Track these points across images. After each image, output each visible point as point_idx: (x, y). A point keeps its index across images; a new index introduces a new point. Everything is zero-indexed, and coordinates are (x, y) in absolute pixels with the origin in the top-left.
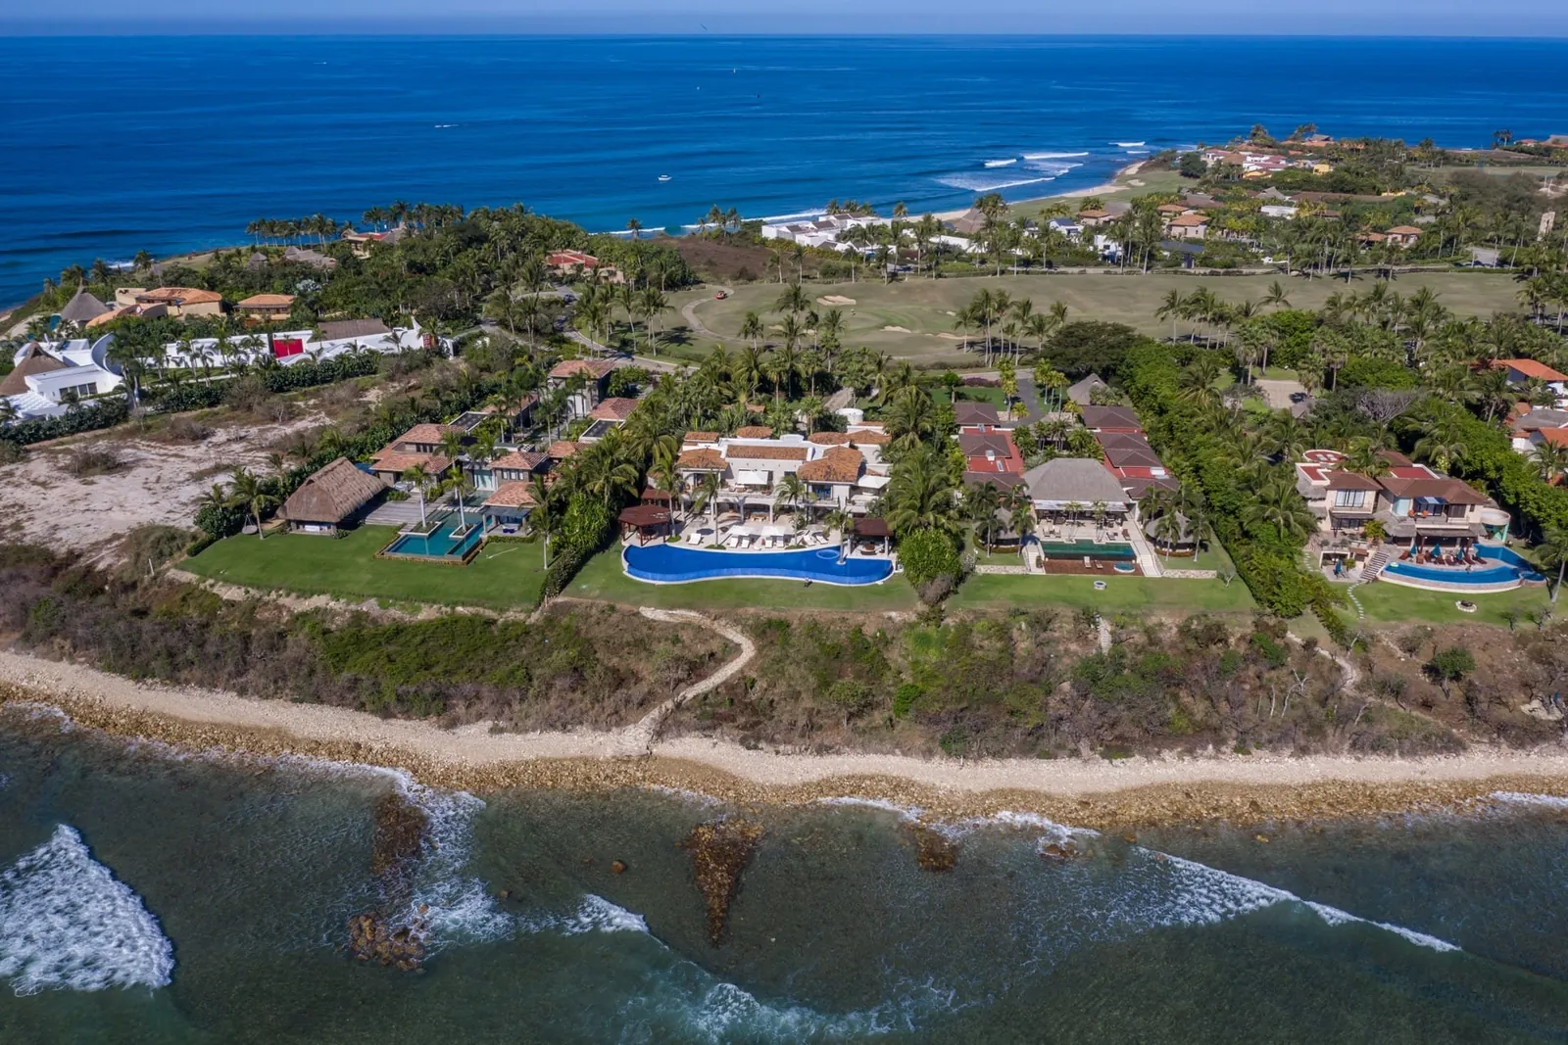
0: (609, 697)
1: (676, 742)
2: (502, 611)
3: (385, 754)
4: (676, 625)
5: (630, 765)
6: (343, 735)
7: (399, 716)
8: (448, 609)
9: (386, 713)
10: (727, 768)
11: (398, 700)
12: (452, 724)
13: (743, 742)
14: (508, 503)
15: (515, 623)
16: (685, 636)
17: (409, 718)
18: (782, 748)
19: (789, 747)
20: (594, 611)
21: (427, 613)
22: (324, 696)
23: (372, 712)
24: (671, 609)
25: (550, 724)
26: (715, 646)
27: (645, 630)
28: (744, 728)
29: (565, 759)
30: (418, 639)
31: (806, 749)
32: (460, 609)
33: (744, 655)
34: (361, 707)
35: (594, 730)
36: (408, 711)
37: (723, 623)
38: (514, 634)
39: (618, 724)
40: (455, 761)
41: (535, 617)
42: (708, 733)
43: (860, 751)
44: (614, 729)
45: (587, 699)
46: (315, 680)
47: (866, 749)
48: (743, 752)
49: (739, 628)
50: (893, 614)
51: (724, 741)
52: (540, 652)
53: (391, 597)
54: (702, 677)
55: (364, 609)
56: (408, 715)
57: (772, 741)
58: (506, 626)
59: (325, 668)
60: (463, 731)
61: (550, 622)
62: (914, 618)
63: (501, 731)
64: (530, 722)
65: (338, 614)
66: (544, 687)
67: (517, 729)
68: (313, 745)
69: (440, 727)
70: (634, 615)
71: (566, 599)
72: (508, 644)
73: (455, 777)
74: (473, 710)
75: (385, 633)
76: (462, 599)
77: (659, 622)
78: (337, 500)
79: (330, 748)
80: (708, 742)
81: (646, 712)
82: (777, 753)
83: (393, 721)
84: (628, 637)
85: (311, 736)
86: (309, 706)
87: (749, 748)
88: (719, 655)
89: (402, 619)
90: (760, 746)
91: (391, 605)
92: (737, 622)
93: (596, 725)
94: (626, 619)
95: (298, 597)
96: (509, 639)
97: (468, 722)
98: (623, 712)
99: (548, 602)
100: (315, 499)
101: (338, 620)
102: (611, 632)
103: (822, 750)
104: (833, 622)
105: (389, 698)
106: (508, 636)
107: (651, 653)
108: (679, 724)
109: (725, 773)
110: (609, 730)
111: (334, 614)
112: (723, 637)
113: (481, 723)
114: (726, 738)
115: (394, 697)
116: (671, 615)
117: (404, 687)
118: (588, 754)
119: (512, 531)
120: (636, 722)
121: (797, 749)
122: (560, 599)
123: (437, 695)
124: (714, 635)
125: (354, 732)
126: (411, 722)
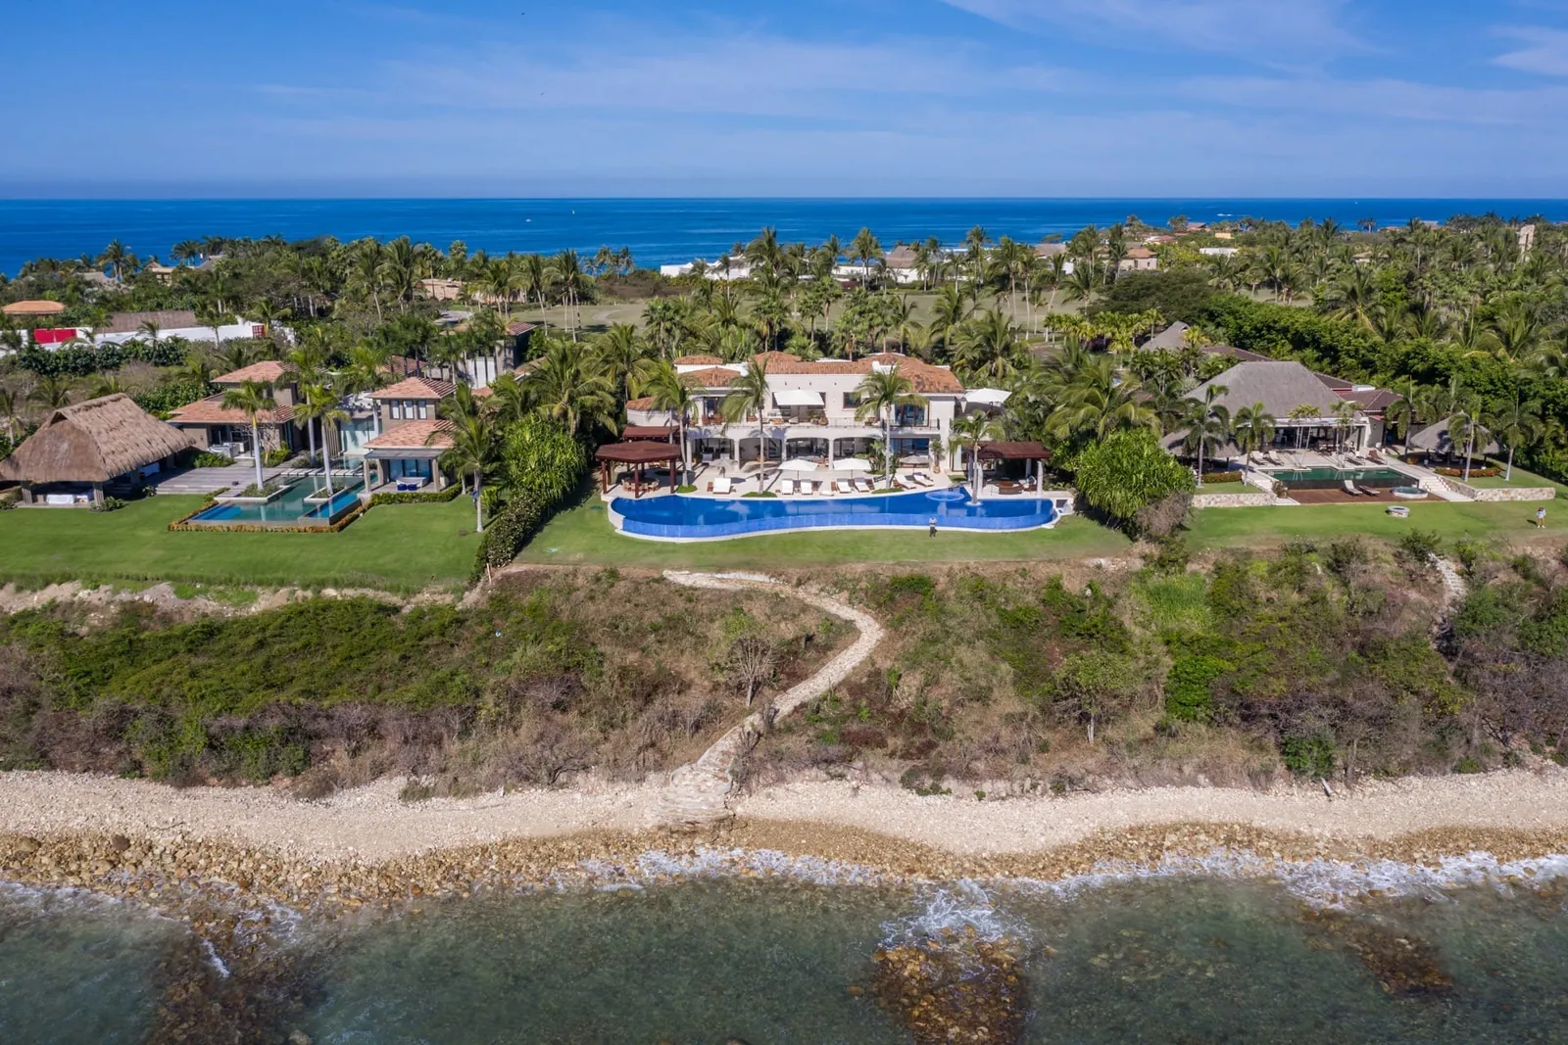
0: (635, 718)
1: (779, 791)
2: (409, 592)
3: (180, 854)
4: (735, 594)
5: (698, 841)
6: (92, 824)
7: (214, 780)
8: (309, 594)
9: (185, 777)
10: (894, 830)
11: (211, 747)
12: (324, 789)
13: (907, 782)
14: (404, 443)
15: (434, 610)
16: (758, 610)
17: (234, 784)
18: (987, 787)
19: (1002, 786)
20: (580, 581)
21: (266, 602)
22: (57, 753)
23: (157, 777)
24: (718, 572)
25: (525, 777)
26: (810, 622)
27: (681, 604)
28: (906, 756)
29: (563, 838)
30: (251, 641)
31: (1034, 787)
32: (330, 592)
33: (865, 636)
34: (135, 770)
35: (611, 780)
36: (229, 770)
37: (814, 590)
38: (436, 624)
39: (659, 767)
40: (333, 857)
41: (471, 598)
42: (840, 770)
43: (1130, 783)
44: (652, 776)
45: (594, 723)
46: (37, 721)
47: (1142, 779)
48: (912, 798)
49: (845, 594)
50: (1103, 561)
51: (870, 782)
52: (488, 652)
53: (200, 579)
54: (797, 677)
55: (147, 599)
56: (230, 777)
57: (967, 775)
58: (419, 615)
59: (61, 696)
60: (344, 800)
61: (500, 604)
62: (1138, 564)
63: (425, 794)
64: (485, 772)
65: (96, 608)
66: (505, 706)
67: (457, 790)
68: (24, 847)
69: (297, 796)
70: (657, 581)
71: (523, 568)
72: (425, 642)
73: (333, 890)
74: (366, 759)
75: (185, 634)
76: (333, 574)
77: (705, 590)
78: (104, 449)
79: (60, 851)
80: (844, 787)
81: (709, 741)
82: (981, 796)
83: (199, 791)
84: (652, 617)
85: (23, 830)
86: (23, 774)
87: (922, 792)
88: (820, 639)
89: (220, 613)
90: (944, 786)
91: (199, 592)
92: (839, 585)
93: (617, 771)
94: (643, 588)
95: (19, 589)
96: (429, 634)
97: (356, 783)
98: (666, 743)
99: (493, 575)
100: (65, 446)
101: (94, 619)
102: (617, 610)
103: (1062, 785)
104: (1007, 575)
105: (192, 742)
106: (424, 630)
107: (701, 640)
108: (778, 756)
109: (894, 840)
110: (641, 780)
111: (85, 609)
112: (818, 610)
113: (382, 782)
114: (875, 776)
115: (202, 740)
116: (721, 580)
117: (224, 720)
118: (611, 825)
119: (414, 487)
120: (692, 760)
121: (1016, 787)
122: (514, 568)
123: (292, 732)
124: (805, 608)
125: (116, 817)
126: (238, 791)
